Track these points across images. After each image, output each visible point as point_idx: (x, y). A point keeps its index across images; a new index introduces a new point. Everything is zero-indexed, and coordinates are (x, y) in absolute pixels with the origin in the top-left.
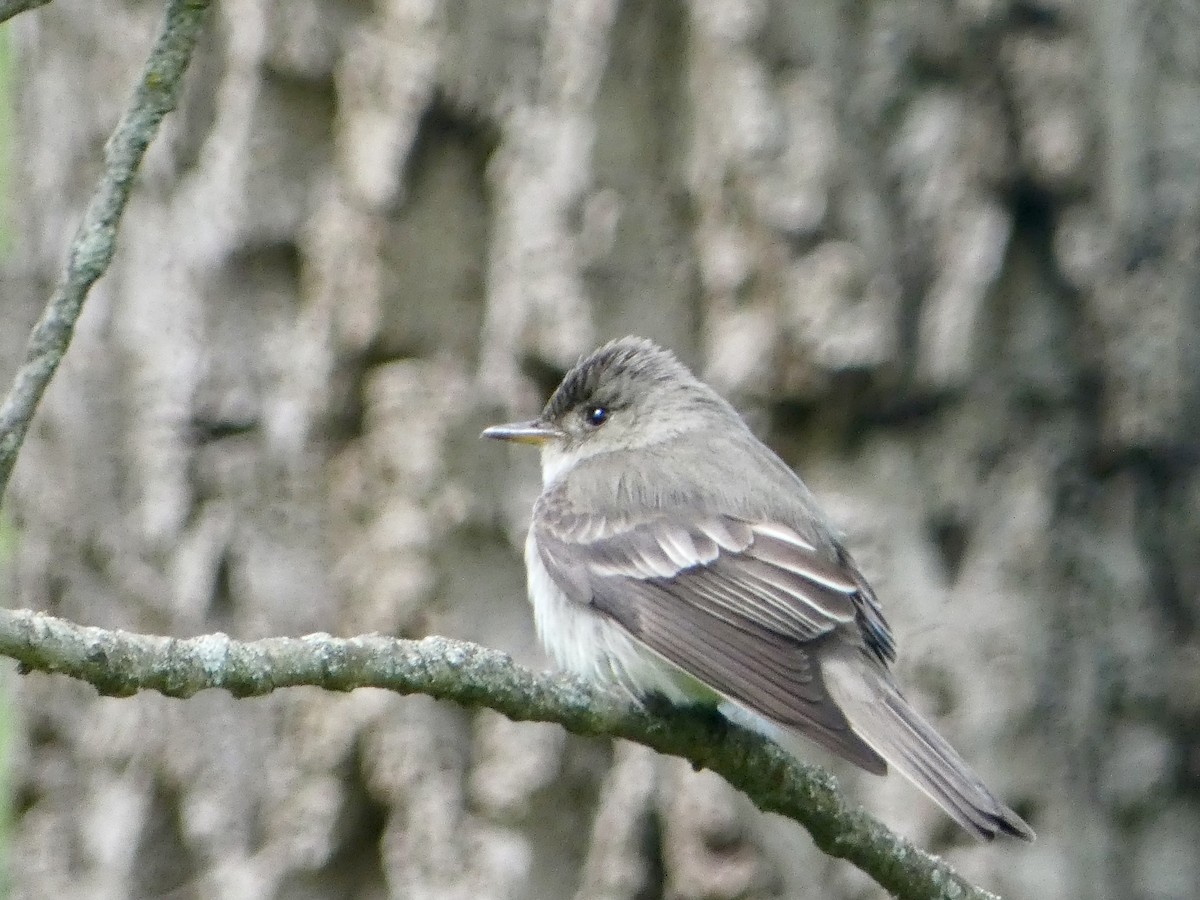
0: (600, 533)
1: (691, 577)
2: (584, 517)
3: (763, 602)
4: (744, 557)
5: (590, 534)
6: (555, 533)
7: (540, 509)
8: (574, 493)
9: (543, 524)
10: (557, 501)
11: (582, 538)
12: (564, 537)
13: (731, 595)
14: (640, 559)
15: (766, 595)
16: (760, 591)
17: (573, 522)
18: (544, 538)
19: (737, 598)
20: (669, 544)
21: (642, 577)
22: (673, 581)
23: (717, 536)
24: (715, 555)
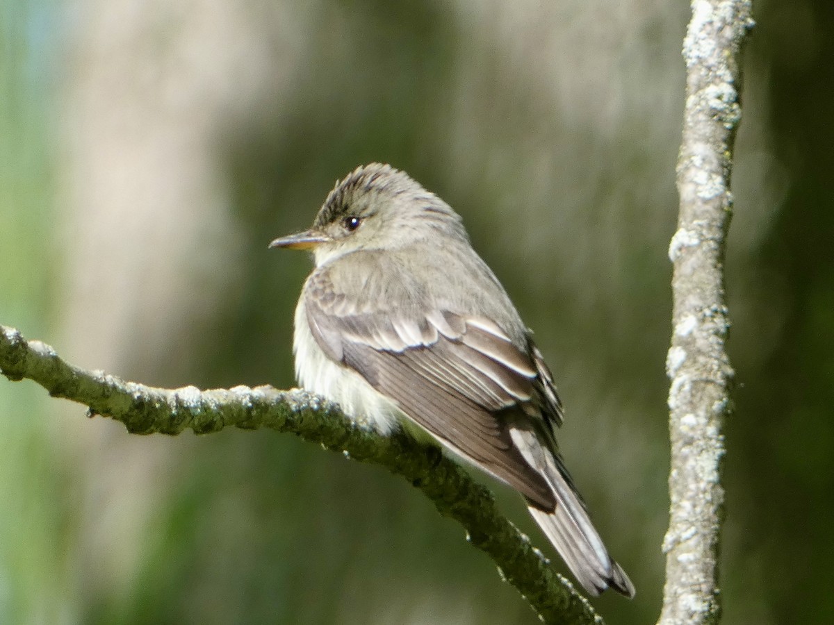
0: (351, 310)
1: (416, 353)
2: (342, 296)
3: (465, 378)
4: (457, 342)
5: (344, 311)
6: (319, 305)
7: (310, 286)
8: (336, 278)
9: (311, 298)
10: (323, 282)
11: (338, 312)
12: (325, 309)
13: (443, 370)
14: (378, 334)
15: (467, 373)
16: (464, 370)
17: (333, 299)
18: (312, 308)
19: (447, 373)
20: (401, 326)
21: (378, 348)
22: (402, 354)
23: (438, 324)
24: (435, 339)
